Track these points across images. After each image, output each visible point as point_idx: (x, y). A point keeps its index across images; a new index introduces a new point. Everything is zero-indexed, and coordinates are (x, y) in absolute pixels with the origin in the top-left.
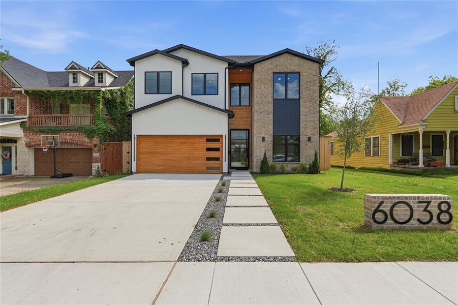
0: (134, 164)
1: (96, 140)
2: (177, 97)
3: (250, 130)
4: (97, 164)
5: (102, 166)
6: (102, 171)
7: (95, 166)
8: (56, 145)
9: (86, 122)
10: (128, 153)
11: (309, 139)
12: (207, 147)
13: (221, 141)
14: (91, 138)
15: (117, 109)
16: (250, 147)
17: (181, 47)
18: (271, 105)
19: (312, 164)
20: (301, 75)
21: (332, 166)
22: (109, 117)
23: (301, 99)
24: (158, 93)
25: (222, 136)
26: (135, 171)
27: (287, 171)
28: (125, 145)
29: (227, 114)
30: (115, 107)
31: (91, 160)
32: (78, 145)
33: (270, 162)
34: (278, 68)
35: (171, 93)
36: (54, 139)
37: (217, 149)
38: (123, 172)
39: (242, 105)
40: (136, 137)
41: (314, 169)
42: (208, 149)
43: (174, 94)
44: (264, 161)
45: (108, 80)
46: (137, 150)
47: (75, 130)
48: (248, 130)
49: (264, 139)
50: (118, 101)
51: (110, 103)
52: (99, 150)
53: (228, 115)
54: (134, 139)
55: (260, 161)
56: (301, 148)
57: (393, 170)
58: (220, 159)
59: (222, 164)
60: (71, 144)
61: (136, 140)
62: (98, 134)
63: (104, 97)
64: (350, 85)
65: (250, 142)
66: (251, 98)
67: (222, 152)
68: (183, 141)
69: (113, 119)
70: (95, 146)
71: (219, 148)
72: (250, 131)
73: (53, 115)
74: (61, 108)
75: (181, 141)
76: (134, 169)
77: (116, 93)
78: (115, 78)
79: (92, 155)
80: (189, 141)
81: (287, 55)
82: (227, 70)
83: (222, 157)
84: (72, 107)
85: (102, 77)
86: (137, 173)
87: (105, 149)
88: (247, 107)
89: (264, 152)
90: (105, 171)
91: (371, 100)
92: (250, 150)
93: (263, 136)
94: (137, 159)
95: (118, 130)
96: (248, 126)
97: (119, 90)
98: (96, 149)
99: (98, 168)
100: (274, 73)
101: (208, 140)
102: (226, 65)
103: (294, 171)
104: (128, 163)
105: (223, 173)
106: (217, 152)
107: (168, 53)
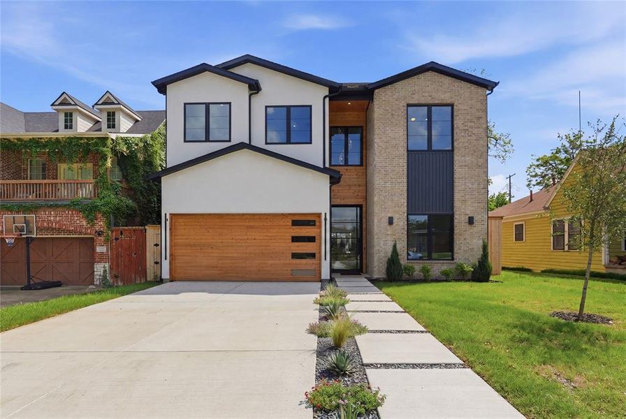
0: (166, 265)
1: (101, 224)
2: (241, 146)
3: (364, 206)
4: (101, 265)
5: (111, 268)
6: (112, 277)
7: (100, 269)
8: (30, 232)
9: (85, 193)
10: (156, 245)
11: (471, 221)
12: (293, 235)
13: (317, 224)
14: (91, 221)
15: (137, 171)
16: (364, 235)
17: (247, 60)
18: (403, 162)
19: (477, 264)
20: (455, 107)
21: (504, 269)
22: (124, 185)
23: (455, 152)
24: (207, 140)
25: (319, 215)
26: (168, 278)
27: (433, 277)
28: (151, 231)
29: (329, 176)
30: (136, 168)
31: (92, 259)
32: (70, 232)
33: (403, 261)
34: (416, 97)
35: (230, 141)
36: (26, 222)
37: (311, 239)
38: (148, 279)
39: (349, 164)
40: (168, 217)
41: (481, 273)
42: (295, 239)
43: (235, 141)
44: (393, 261)
45: (125, 124)
46: (171, 240)
47: (65, 206)
48: (361, 206)
49: (391, 221)
50: (141, 157)
51: (125, 161)
52: (106, 241)
53: (331, 178)
54: (166, 220)
55: (386, 259)
56: (455, 237)
57: (610, 273)
58: (317, 255)
59: (320, 264)
60: (59, 230)
61: (168, 222)
62: (104, 213)
63: (114, 151)
64: (507, 141)
65: (364, 226)
66: (364, 151)
67: (320, 243)
68: (252, 224)
69: (131, 189)
70: (100, 234)
71: (314, 237)
72: (364, 209)
73: (28, 181)
74: (44, 170)
75: (247, 224)
76: (166, 275)
77: (137, 145)
78: (137, 121)
79: (93, 249)
80: (261, 224)
81: (429, 74)
82: (327, 100)
83: (320, 253)
84: (62, 170)
85: (114, 119)
86: (172, 280)
87: (117, 239)
88: (357, 168)
89: (392, 243)
90: (116, 277)
91: (538, 163)
92: (364, 241)
93: (390, 215)
94: (171, 255)
95: (139, 206)
96: (362, 200)
97: (141, 140)
98: (102, 238)
99: (105, 271)
100: (409, 105)
101: (295, 223)
102: (326, 91)
103: (446, 278)
104: (156, 263)
105: (321, 281)
106: (311, 244)
107: (225, 70)
